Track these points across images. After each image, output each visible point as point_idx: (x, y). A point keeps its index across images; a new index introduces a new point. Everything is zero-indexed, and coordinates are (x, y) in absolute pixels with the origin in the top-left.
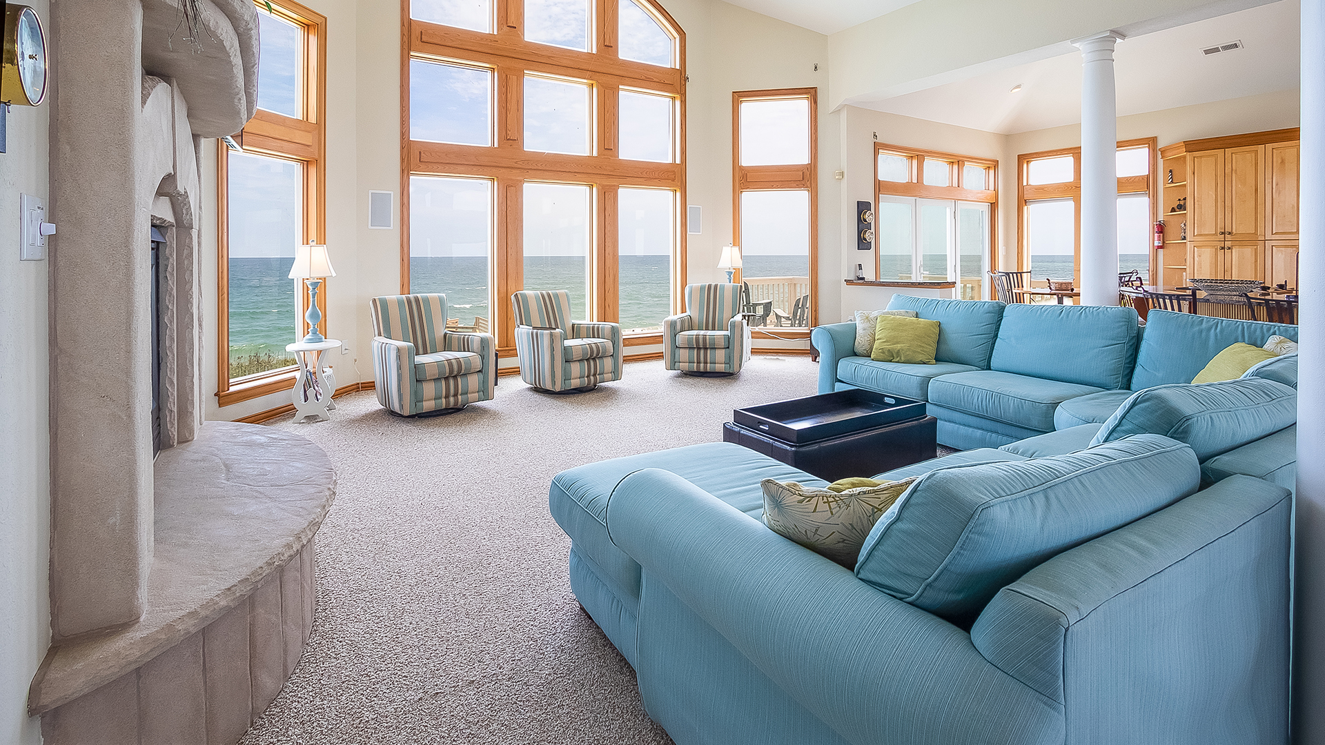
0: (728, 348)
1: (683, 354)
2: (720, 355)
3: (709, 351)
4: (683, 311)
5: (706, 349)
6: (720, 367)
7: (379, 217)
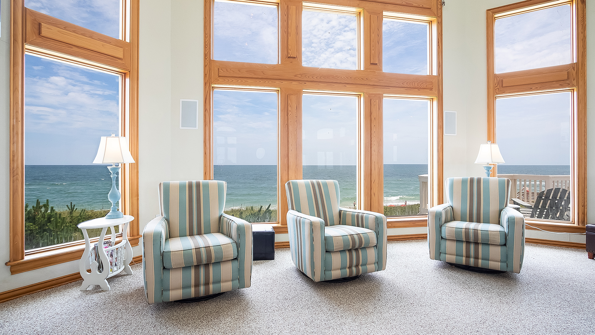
0: (505, 245)
1: (450, 247)
2: (495, 252)
3: (480, 247)
4: (441, 201)
5: (476, 243)
6: (495, 265)
7: (187, 120)
